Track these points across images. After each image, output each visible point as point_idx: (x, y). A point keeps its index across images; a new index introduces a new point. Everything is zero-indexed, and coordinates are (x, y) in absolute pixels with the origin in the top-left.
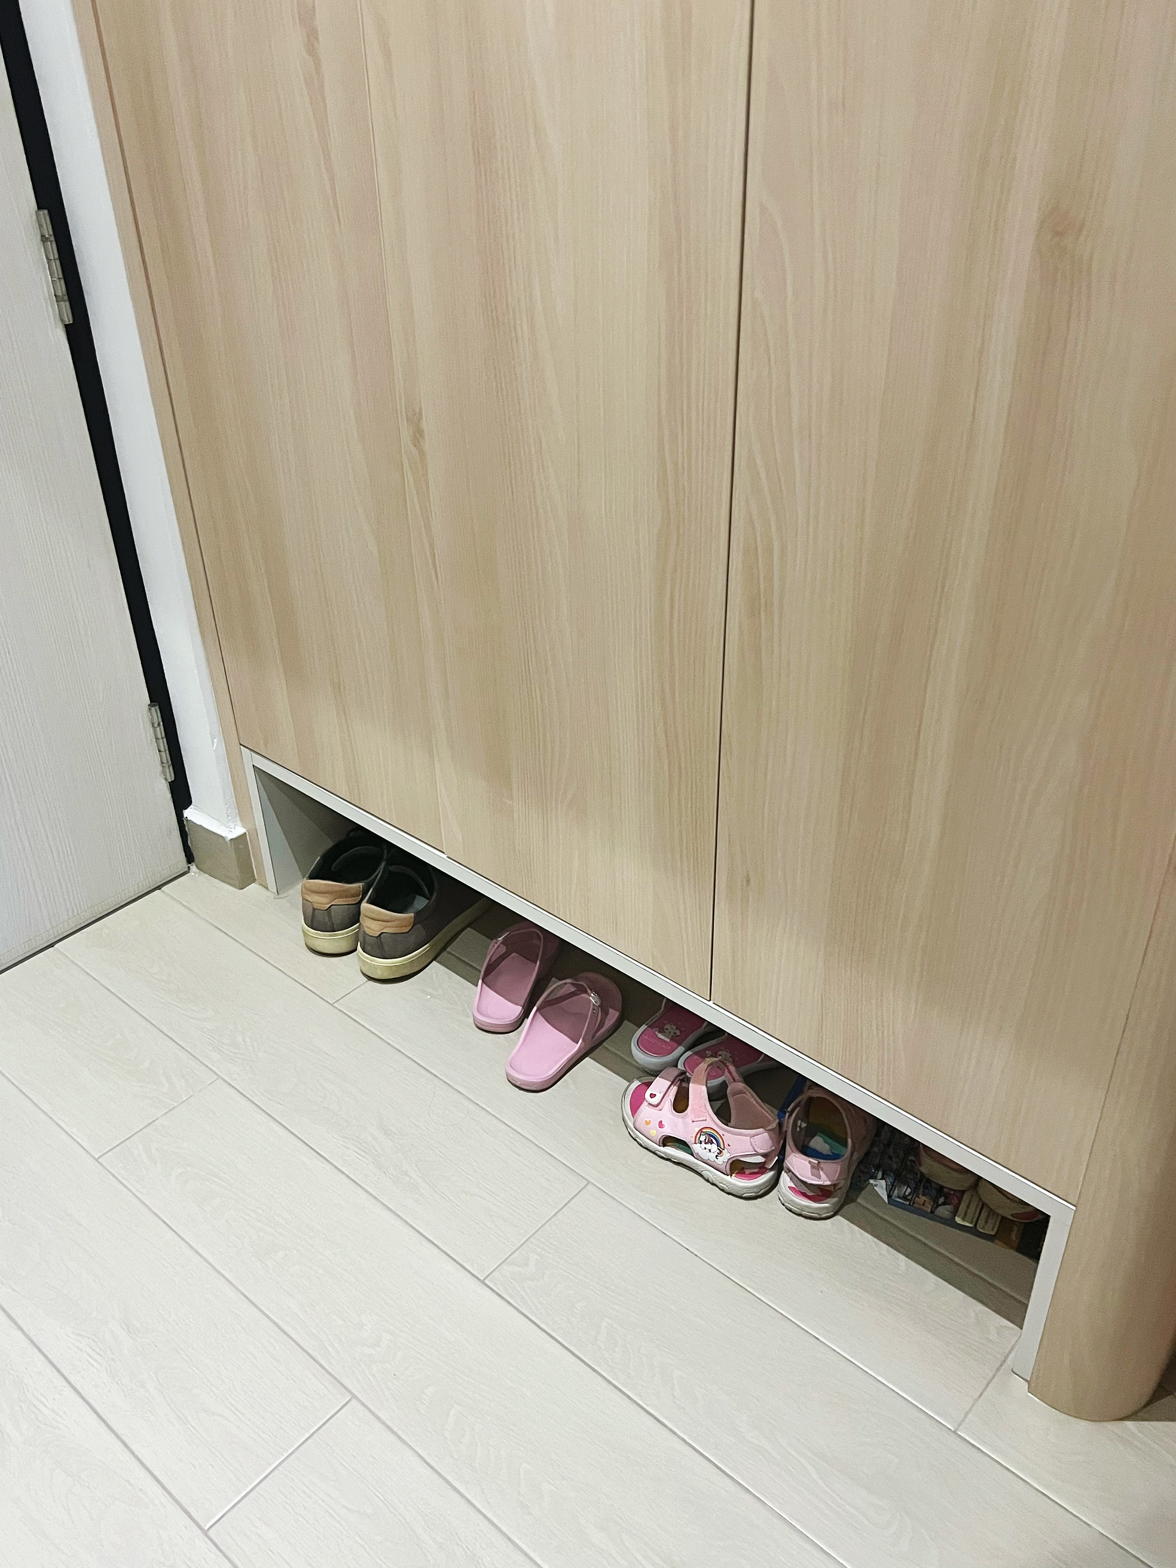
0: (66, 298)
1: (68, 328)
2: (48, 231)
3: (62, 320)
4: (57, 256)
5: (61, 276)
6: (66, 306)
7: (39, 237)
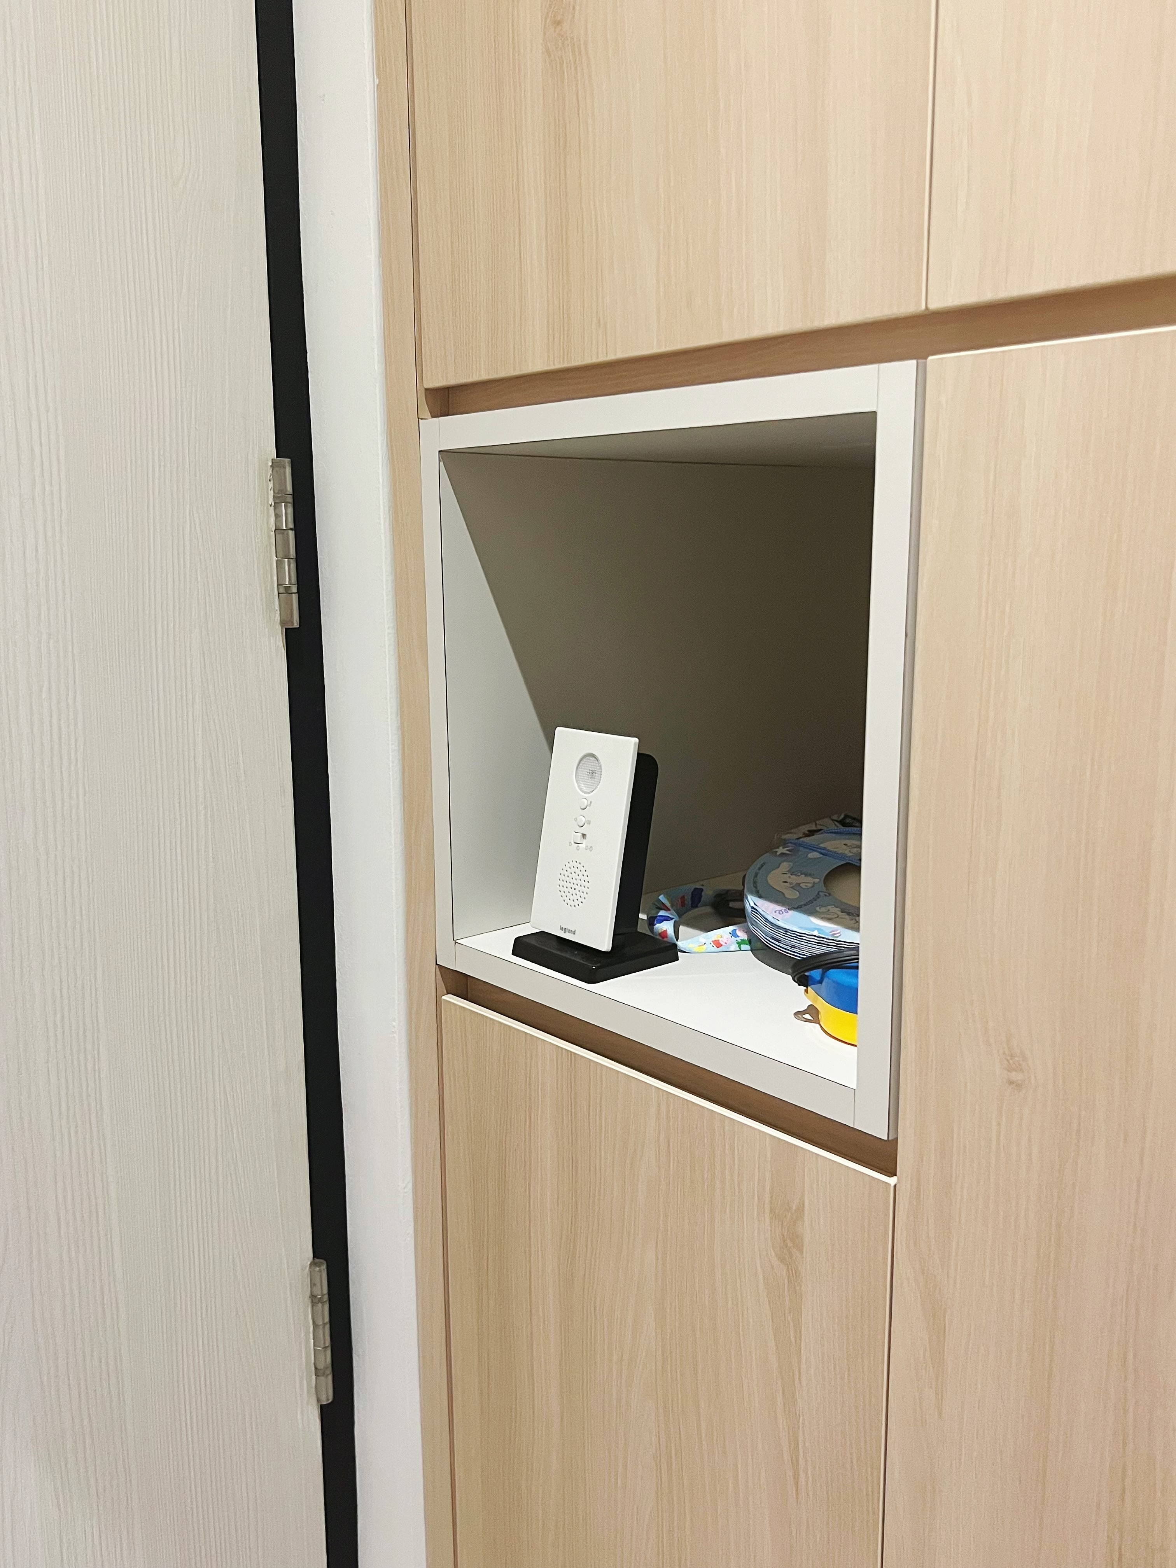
0: (329, 1371)
1: (324, 1410)
2: (323, 1289)
3: (318, 1400)
4: (327, 1319)
5: (328, 1343)
6: (328, 1383)
7: (308, 1293)
